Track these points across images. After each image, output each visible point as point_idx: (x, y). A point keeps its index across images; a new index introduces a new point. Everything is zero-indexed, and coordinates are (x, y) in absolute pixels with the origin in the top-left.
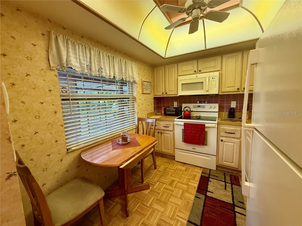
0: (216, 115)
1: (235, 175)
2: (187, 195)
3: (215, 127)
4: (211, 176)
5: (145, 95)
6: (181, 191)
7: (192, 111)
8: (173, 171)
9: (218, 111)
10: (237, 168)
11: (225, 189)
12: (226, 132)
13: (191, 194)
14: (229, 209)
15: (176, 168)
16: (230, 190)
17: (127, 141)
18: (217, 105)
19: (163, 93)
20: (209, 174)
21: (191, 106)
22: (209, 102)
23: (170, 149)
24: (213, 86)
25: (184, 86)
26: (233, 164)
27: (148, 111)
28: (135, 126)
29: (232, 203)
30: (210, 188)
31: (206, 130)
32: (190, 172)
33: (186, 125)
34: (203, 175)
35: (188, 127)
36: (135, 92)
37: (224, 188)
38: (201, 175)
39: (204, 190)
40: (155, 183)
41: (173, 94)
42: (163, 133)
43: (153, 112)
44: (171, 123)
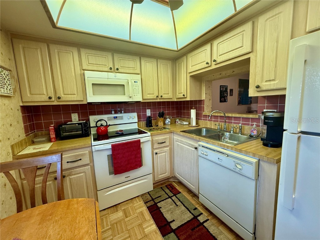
1: (168, 183)
3: (149, 141)
7: (110, 125)
8: (110, 232)
9: (137, 121)
10: (169, 176)
11: (177, 205)
12: (158, 143)
14: (198, 226)
15: (109, 224)
18: (135, 115)
19: (50, 98)
20: (153, 200)
21: (105, 117)
24: (136, 91)
25: (96, 88)
26: (167, 174)
29: (193, 216)
30: (169, 217)
33: (115, 148)
34: (148, 205)
37: (175, 205)
38: (147, 207)
39: (166, 225)
41: (75, 99)
42: (66, 175)
43: (25, 139)
44: (86, 151)
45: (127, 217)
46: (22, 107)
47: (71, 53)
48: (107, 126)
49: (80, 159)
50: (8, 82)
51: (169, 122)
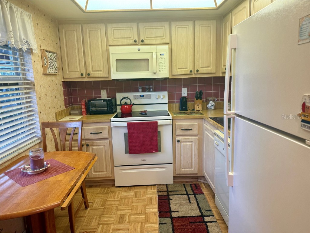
0: (165, 108)
1: (195, 183)
2: (148, 226)
3: (169, 125)
4: (170, 193)
5: (49, 78)
6: (140, 224)
7: (134, 104)
8: (118, 202)
9: (167, 102)
11: (190, 202)
12: (182, 130)
13: (153, 223)
14: (199, 222)
15: (119, 197)
16: (195, 201)
17: (43, 166)
18: (166, 94)
19: (82, 75)
20: (168, 191)
21: (131, 95)
22: (155, 90)
23: (105, 170)
24: (162, 66)
25: (120, 64)
26: (193, 169)
27: (56, 108)
28: (38, 139)
29: (200, 215)
30: (173, 207)
31: (159, 129)
32: (141, 196)
33: (130, 126)
34: (160, 194)
35: (134, 129)
36: (30, 71)
37: (188, 201)
38: (158, 196)
39: (167, 212)
40: (96, 229)
41: (102, 76)
42: (90, 144)
43: (64, 110)
44: (106, 126)
45: (136, 197)
46: (64, 83)
47: (99, 31)
48: (132, 105)
49: (101, 133)
50: (55, 63)
51: (212, 106)
